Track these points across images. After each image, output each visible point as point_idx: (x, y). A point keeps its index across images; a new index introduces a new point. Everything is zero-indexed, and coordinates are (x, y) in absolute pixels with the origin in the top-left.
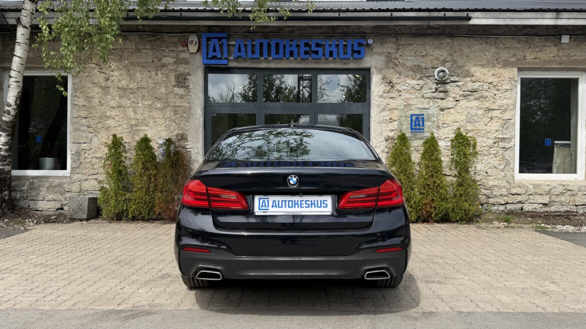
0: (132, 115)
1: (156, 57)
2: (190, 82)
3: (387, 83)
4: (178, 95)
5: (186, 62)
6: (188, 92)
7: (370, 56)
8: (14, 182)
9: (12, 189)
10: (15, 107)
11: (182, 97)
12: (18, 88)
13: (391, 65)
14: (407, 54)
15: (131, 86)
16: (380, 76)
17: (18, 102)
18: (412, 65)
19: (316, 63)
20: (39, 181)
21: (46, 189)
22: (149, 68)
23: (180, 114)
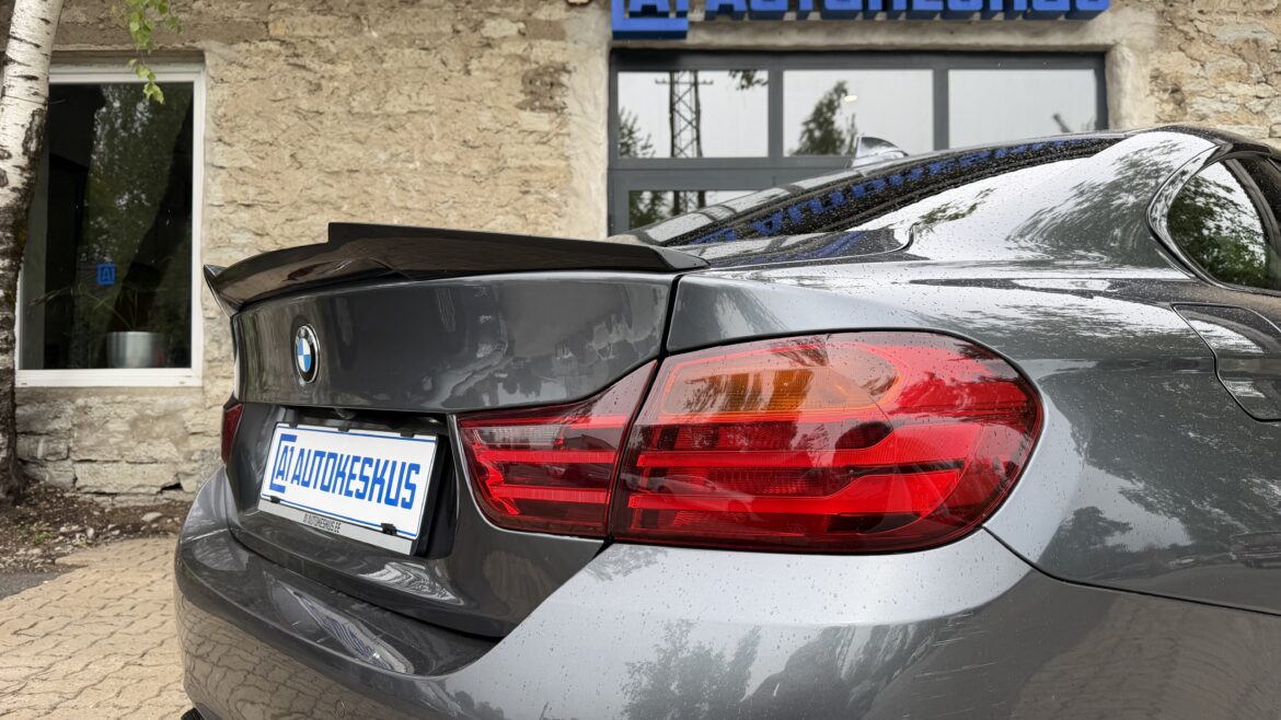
0: (392, 198)
1: (466, 20)
2: (570, 92)
3: (1165, 91)
4: (531, 133)
5: (555, 31)
6: (561, 125)
7: (1111, 11)
8: (27, 407)
9: (19, 428)
10: (23, 161)
11: (544, 139)
12: (34, 98)
13: (1175, 39)
14: (1222, 7)
15: (389, 108)
16: (1147, 71)
17: (33, 146)
18: (1235, 41)
19: (952, 33)
20: (105, 403)
21: (126, 428)
22: (444, 53)
23: (537, 192)
